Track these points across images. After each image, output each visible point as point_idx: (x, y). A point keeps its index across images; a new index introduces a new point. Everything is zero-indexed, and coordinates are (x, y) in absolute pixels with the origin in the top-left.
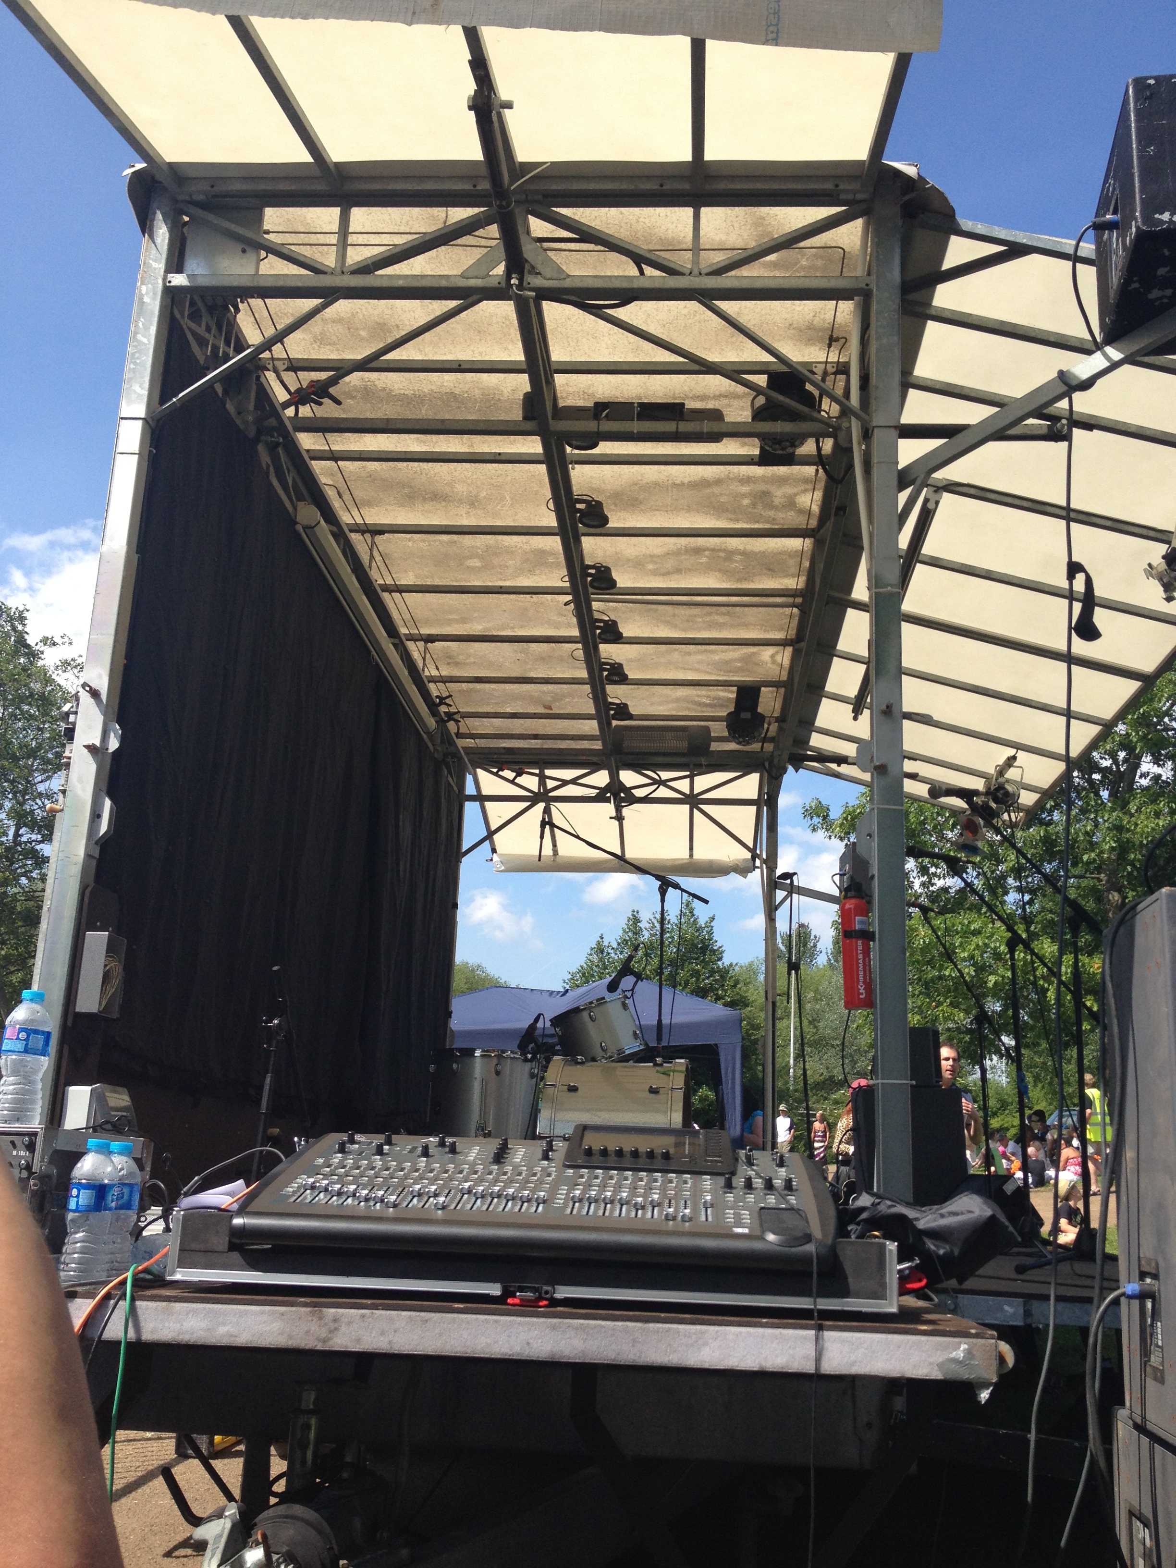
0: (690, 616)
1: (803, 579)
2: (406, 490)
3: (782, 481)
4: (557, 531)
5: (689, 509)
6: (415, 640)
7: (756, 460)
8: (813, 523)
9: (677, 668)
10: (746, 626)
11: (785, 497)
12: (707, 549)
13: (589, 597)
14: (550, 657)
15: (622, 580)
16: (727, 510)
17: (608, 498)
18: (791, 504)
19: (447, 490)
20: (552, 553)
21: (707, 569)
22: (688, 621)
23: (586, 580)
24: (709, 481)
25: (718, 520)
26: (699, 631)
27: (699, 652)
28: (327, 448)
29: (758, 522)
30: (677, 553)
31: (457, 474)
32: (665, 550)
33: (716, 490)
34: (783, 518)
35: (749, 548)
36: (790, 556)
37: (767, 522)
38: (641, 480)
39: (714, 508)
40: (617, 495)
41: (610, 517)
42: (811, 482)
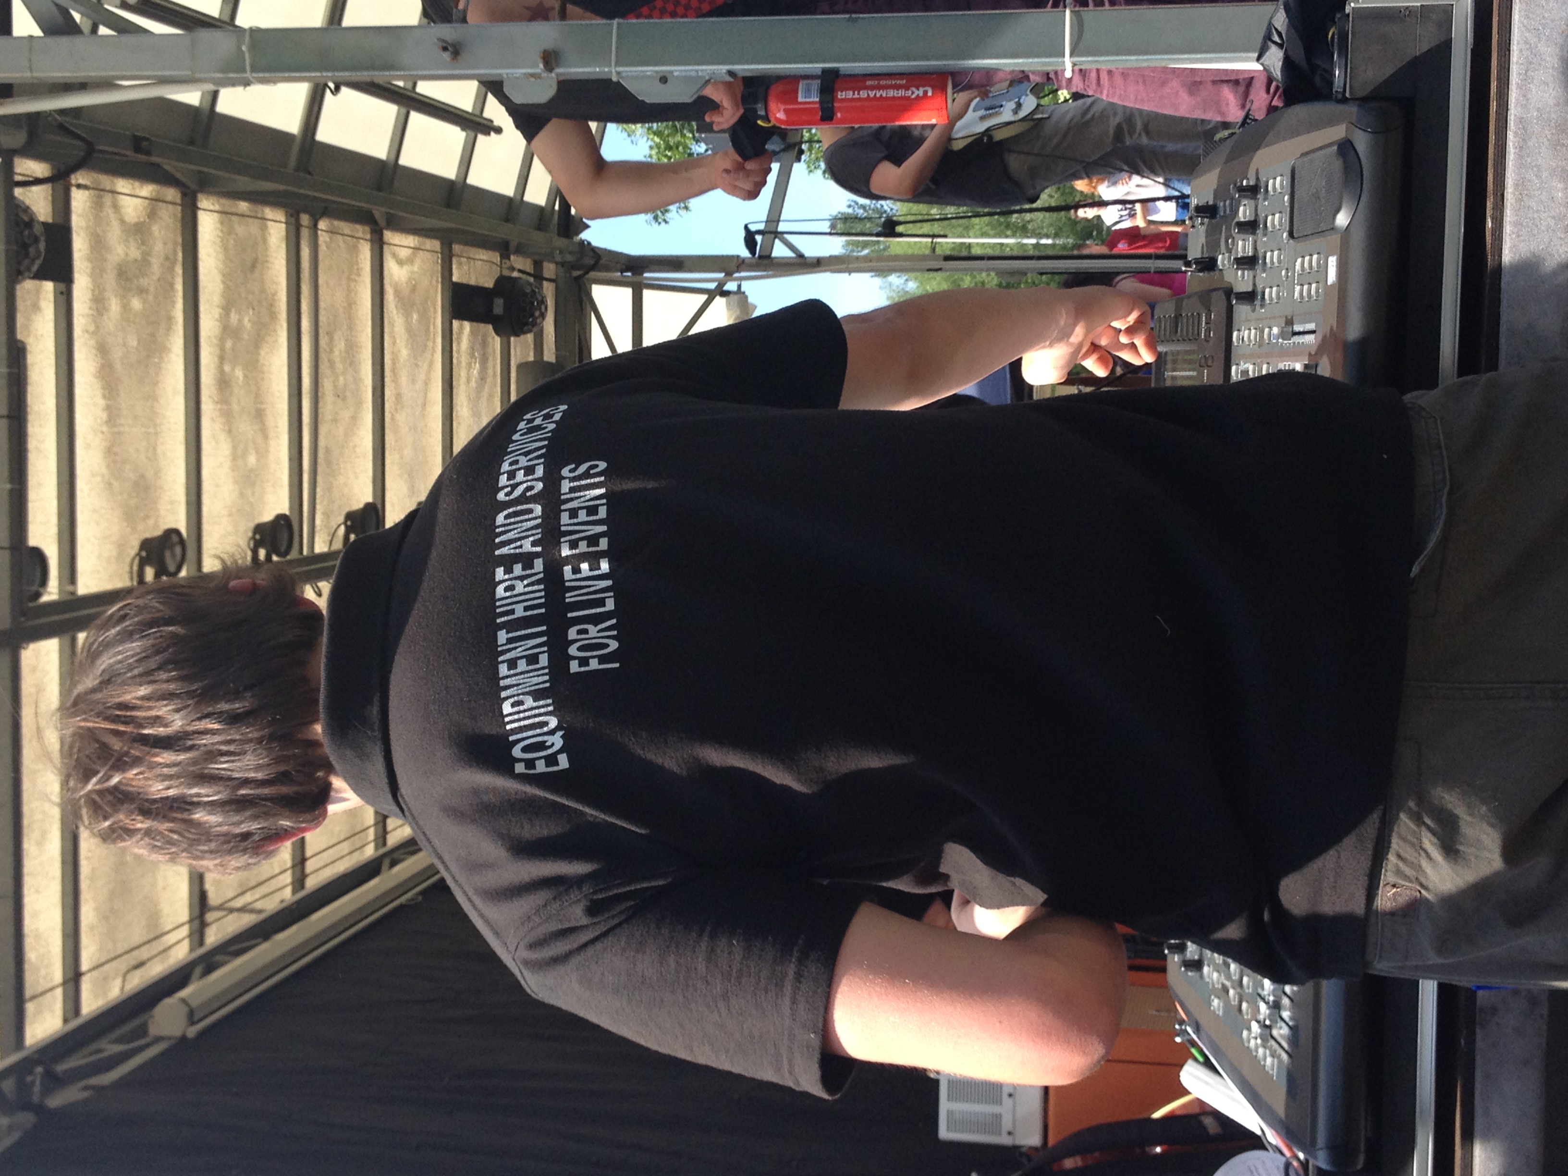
1: (269, 212)
3: (99, 245)
5: (152, 397)
7: (62, 286)
8: (170, 194)
9: (423, 415)
10: (352, 309)
11: (127, 240)
12: (221, 368)
13: (307, 557)
15: (278, 503)
16: (153, 335)
17: (134, 529)
18: (138, 230)
21: (254, 367)
22: (344, 399)
24: (102, 367)
25: (169, 350)
26: (363, 381)
27: (395, 380)
28: (59, 992)
29: (172, 285)
30: (228, 416)
32: (222, 437)
33: (117, 354)
34: (165, 244)
35: (217, 299)
36: (230, 233)
37: (171, 270)
38: (103, 476)
39: (148, 357)
40: (130, 515)
41: (169, 527)
42: (100, 197)
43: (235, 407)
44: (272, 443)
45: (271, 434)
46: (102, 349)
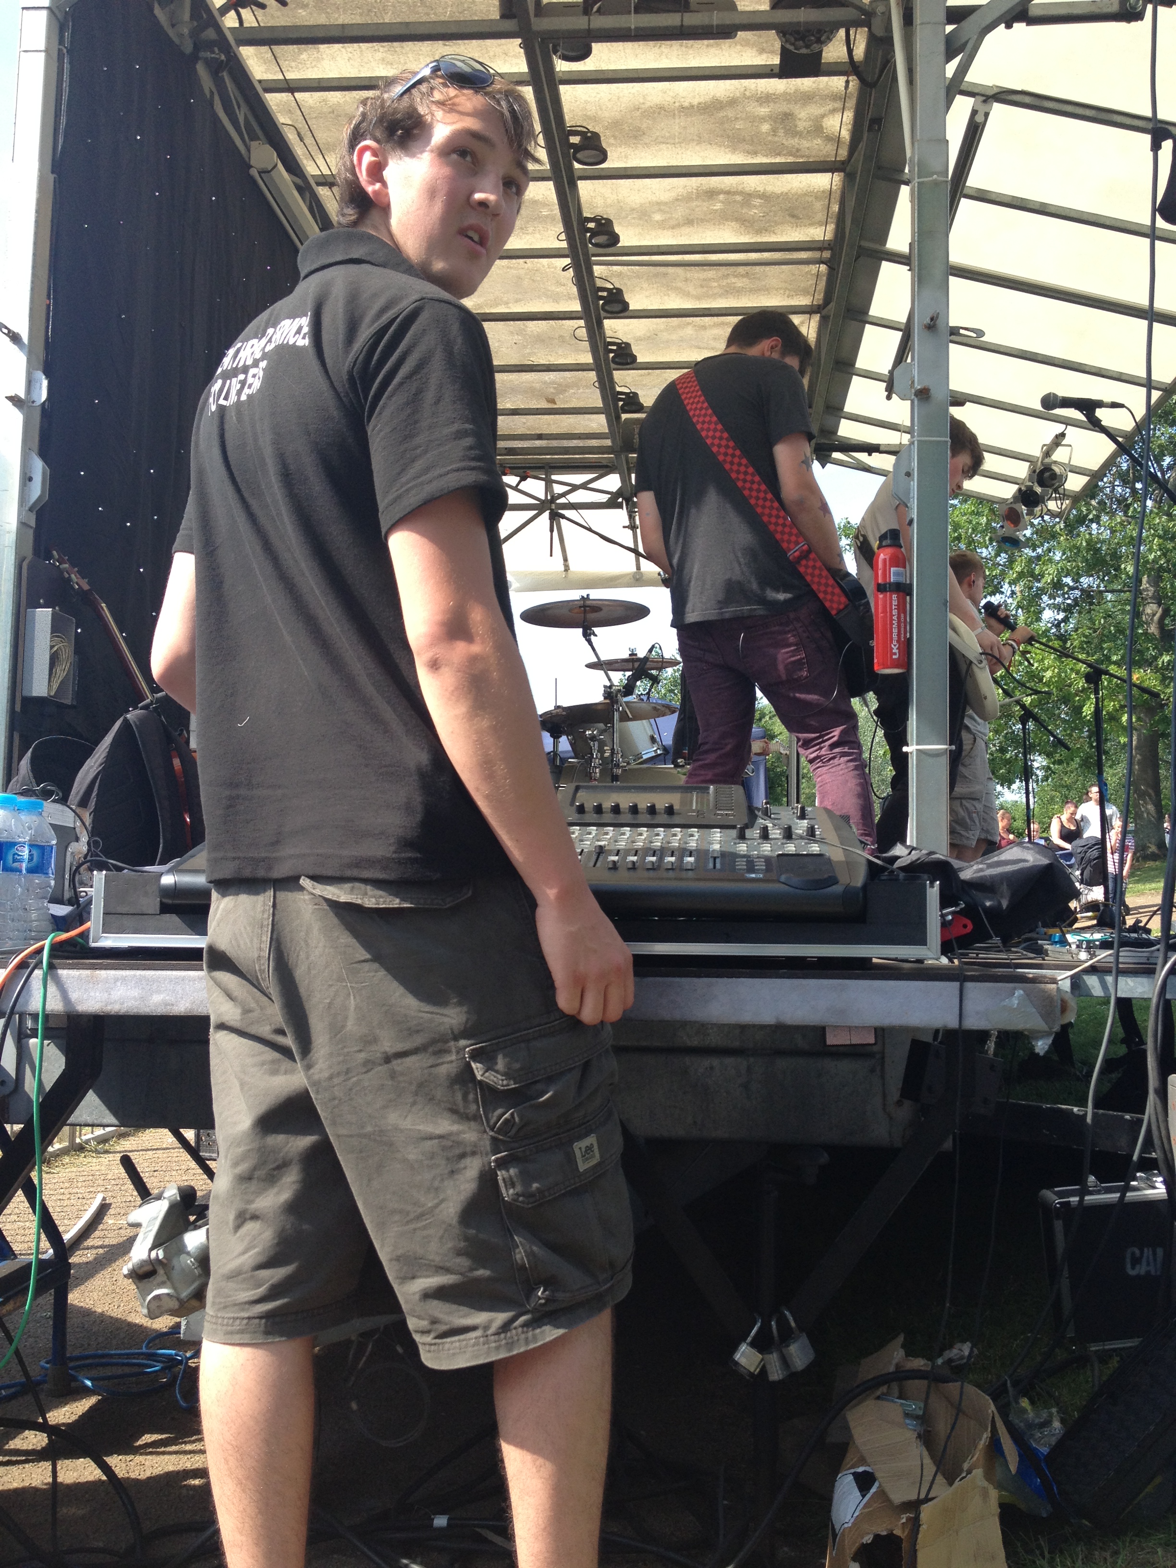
0: (704, 280)
1: (831, 227)
3: (807, 98)
4: (550, 175)
5: (700, 140)
7: (777, 70)
8: (843, 153)
10: (766, 290)
11: (810, 119)
12: (721, 191)
13: (590, 259)
14: (551, 338)
15: (628, 237)
16: (744, 141)
17: (606, 128)
18: (817, 129)
20: (544, 203)
21: (723, 218)
22: (702, 286)
23: (586, 236)
24: (721, 102)
25: (733, 153)
26: (715, 299)
27: (716, 325)
28: (280, 77)
29: (779, 154)
30: (688, 198)
32: (673, 194)
33: (730, 113)
34: (808, 148)
35: (770, 189)
36: (816, 198)
37: (790, 154)
38: (643, 103)
39: (729, 137)
40: (616, 124)
41: (609, 154)
42: (840, 98)
43: (695, 203)
45: (676, 232)
46: (733, 102)
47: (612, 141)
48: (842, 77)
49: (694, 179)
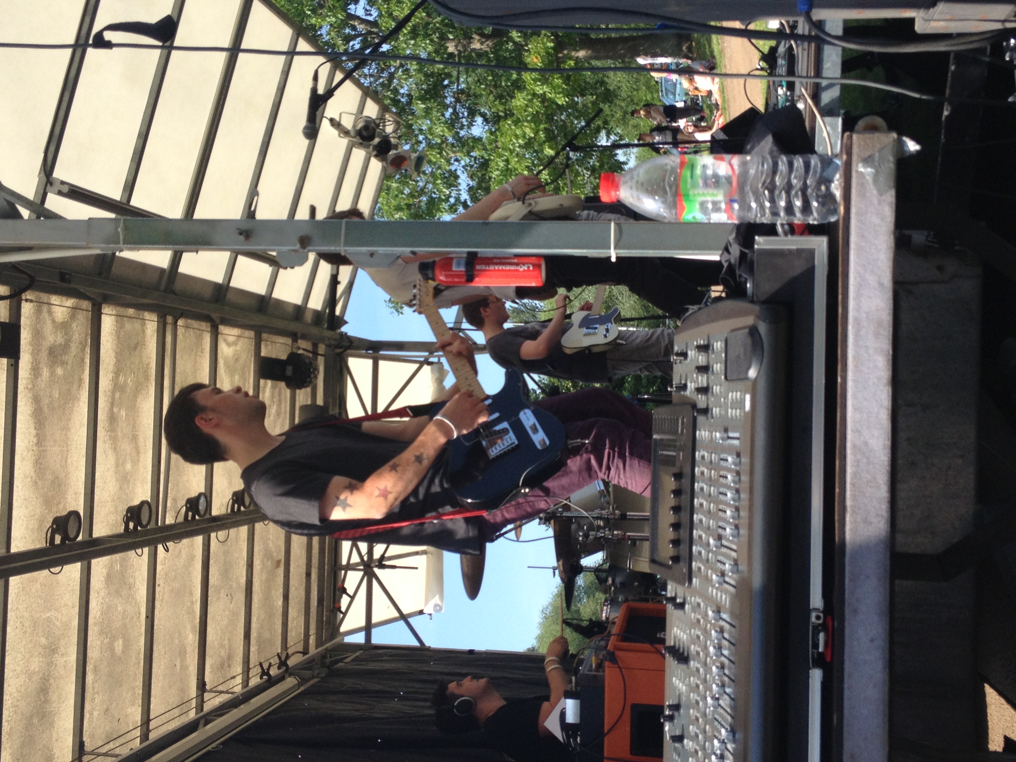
1: (146, 315)
2: (35, 721)
3: (38, 335)
4: (85, 563)
5: (66, 428)
6: (203, 702)
7: (12, 361)
8: (85, 304)
11: (56, 332)
12: (111, 409)
13: (160, 528)
16: (69, 390)
17: (49, 511)
18: (63, 327)
19: (36, 678)
20: (111, 567)
21: (133, 409)
23: (140, 531)
24: (35, 409)
25: (79, 399)
29: (83, 360)
30: (114, 440)
31: (19, 669)
32: (110, 453)
33: (45, 401)
34: (80, 335)
35: (111, 368)
36: (121, 328)
37: (83, 350)
38: (32, 478)
39: (65, 403)
40: (48, 502)
41: (72, 509)
42: (40, 307)
43: (120, 434)
44: (142, 456)
45: (142, 450)
46: (36, 400)
47: (61, 506)
48: (22, 305)
49: (98, 434)
